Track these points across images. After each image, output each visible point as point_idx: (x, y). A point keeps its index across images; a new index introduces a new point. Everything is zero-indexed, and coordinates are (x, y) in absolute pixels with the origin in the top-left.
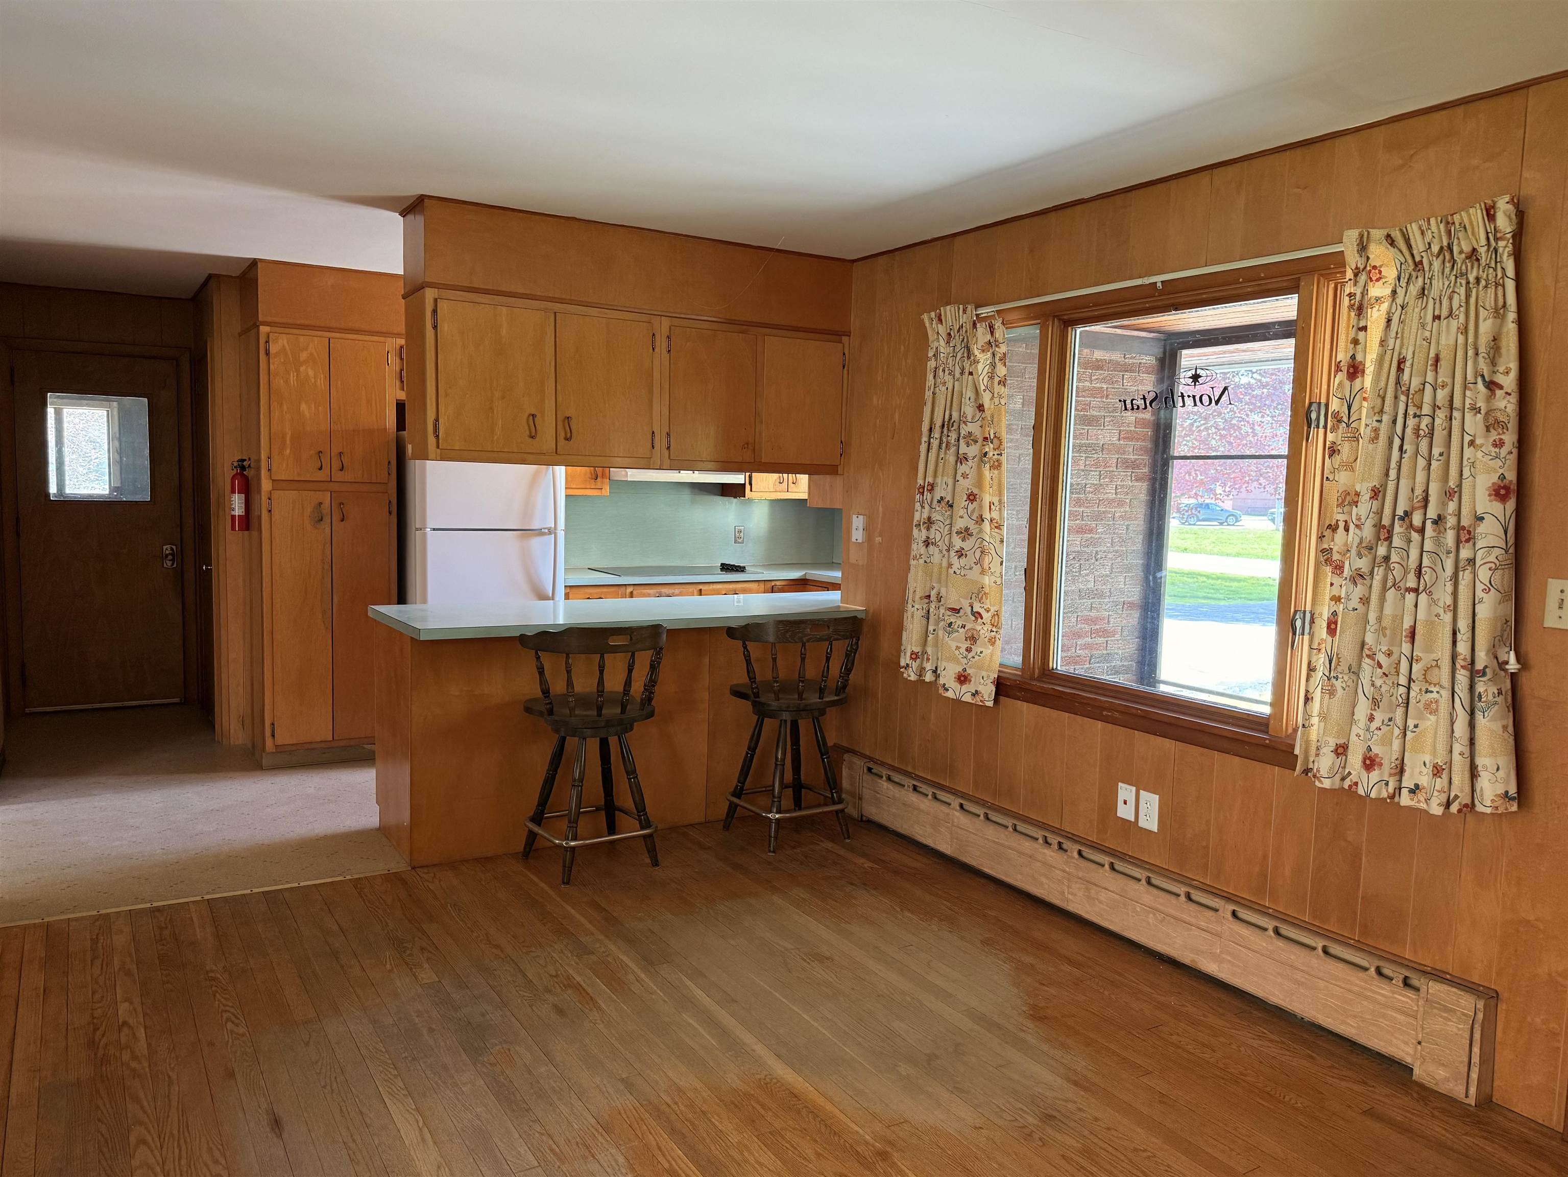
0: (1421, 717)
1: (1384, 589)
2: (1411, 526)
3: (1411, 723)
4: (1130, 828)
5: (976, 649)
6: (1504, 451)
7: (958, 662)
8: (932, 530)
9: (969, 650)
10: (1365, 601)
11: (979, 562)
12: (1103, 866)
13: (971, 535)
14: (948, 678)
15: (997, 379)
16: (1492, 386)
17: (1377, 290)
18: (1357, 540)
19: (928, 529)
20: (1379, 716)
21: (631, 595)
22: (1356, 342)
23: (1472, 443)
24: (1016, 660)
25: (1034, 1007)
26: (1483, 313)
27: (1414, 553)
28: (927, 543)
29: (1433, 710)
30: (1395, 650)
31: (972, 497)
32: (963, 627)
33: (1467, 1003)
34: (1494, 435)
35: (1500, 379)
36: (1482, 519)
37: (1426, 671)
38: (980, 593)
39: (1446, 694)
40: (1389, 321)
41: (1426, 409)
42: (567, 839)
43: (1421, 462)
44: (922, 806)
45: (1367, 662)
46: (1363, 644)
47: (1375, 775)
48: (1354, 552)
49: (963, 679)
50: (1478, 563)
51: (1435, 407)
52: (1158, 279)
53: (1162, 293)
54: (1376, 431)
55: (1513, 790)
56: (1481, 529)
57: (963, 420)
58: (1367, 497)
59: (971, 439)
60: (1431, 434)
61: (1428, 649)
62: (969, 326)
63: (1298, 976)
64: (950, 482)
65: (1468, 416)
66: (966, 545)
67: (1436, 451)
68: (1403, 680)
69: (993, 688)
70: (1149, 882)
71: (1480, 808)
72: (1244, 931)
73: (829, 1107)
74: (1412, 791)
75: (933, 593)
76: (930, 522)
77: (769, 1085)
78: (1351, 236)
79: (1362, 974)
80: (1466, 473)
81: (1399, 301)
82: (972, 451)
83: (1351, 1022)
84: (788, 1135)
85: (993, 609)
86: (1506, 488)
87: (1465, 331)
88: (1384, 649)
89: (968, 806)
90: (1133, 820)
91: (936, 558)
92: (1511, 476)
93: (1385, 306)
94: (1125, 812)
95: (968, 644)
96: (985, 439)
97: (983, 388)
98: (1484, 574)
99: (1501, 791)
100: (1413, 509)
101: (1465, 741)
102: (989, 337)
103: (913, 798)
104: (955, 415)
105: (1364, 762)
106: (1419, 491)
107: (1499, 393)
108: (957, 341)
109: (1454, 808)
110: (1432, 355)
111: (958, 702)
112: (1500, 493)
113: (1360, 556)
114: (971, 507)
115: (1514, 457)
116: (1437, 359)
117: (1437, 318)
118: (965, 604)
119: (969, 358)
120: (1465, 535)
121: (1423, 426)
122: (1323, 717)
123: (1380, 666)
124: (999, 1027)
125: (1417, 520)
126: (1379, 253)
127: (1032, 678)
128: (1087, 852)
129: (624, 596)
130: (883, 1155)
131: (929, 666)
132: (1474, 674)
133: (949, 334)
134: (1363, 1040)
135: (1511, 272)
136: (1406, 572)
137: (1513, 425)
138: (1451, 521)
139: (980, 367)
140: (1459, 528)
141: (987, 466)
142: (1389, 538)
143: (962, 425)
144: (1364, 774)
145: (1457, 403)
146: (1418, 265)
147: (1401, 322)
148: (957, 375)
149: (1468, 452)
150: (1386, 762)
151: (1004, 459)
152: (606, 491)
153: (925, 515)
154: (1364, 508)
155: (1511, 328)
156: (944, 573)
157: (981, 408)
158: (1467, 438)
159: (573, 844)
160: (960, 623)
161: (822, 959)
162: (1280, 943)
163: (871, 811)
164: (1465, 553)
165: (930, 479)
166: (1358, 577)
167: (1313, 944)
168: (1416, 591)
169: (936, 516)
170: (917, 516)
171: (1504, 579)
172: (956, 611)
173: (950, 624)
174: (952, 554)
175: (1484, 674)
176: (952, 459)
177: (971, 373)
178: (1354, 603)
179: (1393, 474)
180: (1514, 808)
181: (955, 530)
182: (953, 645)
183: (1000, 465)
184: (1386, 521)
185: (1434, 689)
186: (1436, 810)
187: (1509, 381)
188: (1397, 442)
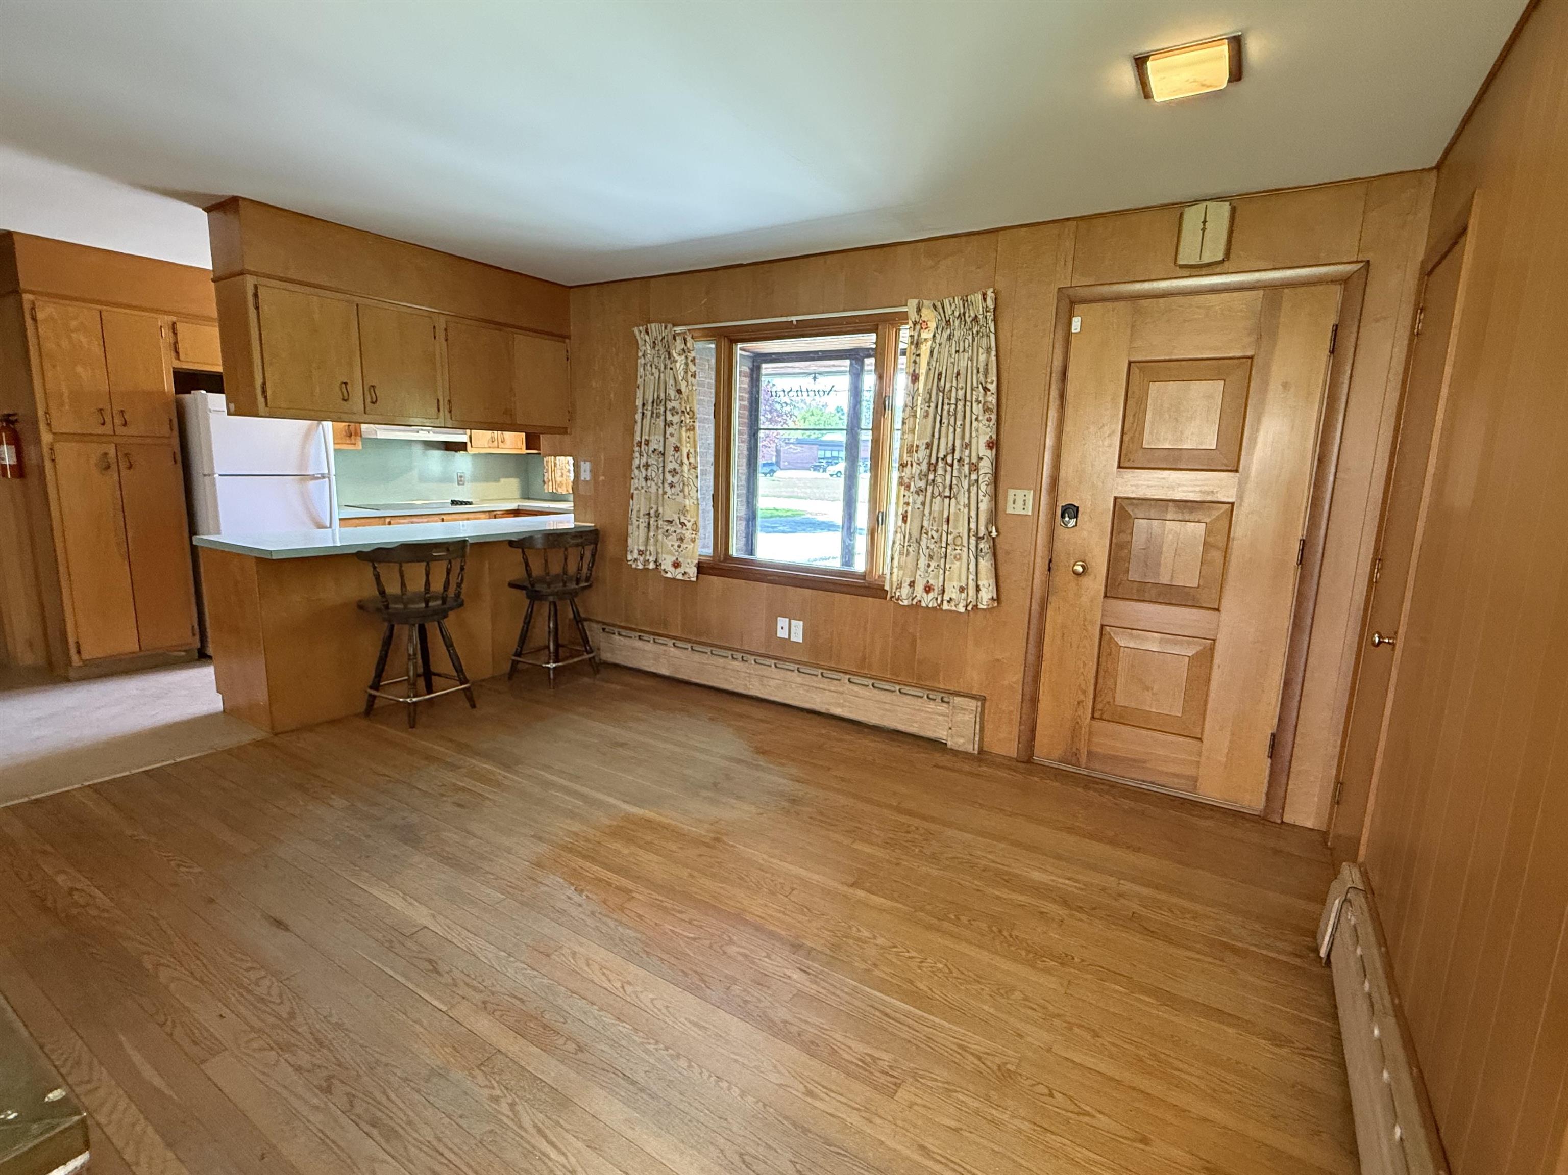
0: (953, 563)
1: (933, 497)
2: (947, 463)
3: (948, 567)
4: (786, 642)
5: (684, 546)
6: (991, 424)
7: (674, 555)
8: (649, 470)
9: (679, 546)
10: (923, 504)
11: (682, 491)
12: (770, 666)
13: (677, 473)
14: (667, 565)
15: (690, 374)
16: (986, 389)
17: (926, 335)
18: (918, 471)
19: (647, 470)
20: (933, 564)
21: (390, 523)
22: (915, 362)
23: (977, 419)
24: (709, 551)
25: (756, 748)
26: (981, 351)
27: (948, 477)
28: (646, 479)
29: (958, 558)
30: (940, 529)
31: (677, 449)
32: (675, 532)
33: (973, 704)
34: (987, 416)
35: (989, 386)
36: (982, 459)
37: (955, 538)
38: (683, 511)
39: (965, 549)
40: (932, 352)
41: (953, 401)
42: (409, 697)
43: (951, 429)
44: (646, 648)
45: (924, 536)
46: (922, 527)
47: (931, 595)
48: (917, 478)
49: (676, 565)
50: (980, 481)
51: (957, 400)
52: (794, 319)
53: (796, 327)
54: (927, 412)
55: (995, 597)
56: (981, 464)
57: (667, 398)
58: (924, 447)
59: (674, 411)
60: (955, 414)
61: (956, 528)
62: (670, 337)
63: (887, 707)
64: (662, 439)
65: (975, 405)
66: (675, 480)
67: (958, 423)
68: (944, 545)
69: (695, 569)
70: (799, 671)
71: (980, 606)
72: (856, 688)
73: (673, 823)
74: (949, 602)
75: (652, 512)
76: (647, 466)
77: (629, 818)
78: (913, 303)
79: (920, 700)
80: (974, 434)
81: (938, 341)
82: (676, 419)
83: (915, 725)
84: (656, 842)
85: (692, 520)
86: (992, 443)
87: (972, 360)
88: (935, 528)
89: (679, 644)
90: (787, 637)
91: (653, 489)
92: (994, 437)
93: (929, 343)
94: (782, 634)
95: (678, 543)
96: (683, 412)
97: (680, 378)
98: (983, 487)
99: (990, 597)
100: (948, 454)
101: (974, 573)
102: (683, 346)
103: (639, 644)
104: (662, 396)
105: (925, 589)
106: (950, 444)
107: (989, 393)
108: (659, 346)
109: (969, 608)
110: (955, 371)
111: (674, 579)
112: (990, 445)
113: (921, 480)
114: (677, 455)
115: (995, 427)
116: (958, 374)
117: (957, 352)
118: (676, 517)
119: (669, 358)
120: (974, 468)
121: (952, 410)
122: (900, 567)
123: (933, 538)
124: (743, 761)
125: (949, 459)
126: (928, 314)
127: (720, 561)
128: (759, 659)
129: (384, 524)
130: (717, 840)
131: (652, 559)
132: (979, 539)
133: (654, 342)
134: (922, 734)
135: (993, 330)
136: (945, 487)
137: (995, 410)
138: (967, 460)
139: (678, 365)
140: (970, 464)
141: (684, 429)
142: (935, 470)
143: (668, 402)
144: (925, 595)
145: (968, 398)
146: (948, 322)
147: (939, 353)
148: (662, 369)
149: (975, 424)
150: (936, 588)
151: (697, 424)
152: (360, 446)
153: (644, 460)
154: (922, 453)
155: (994, 358)
156: (661, 498)
157: (679, 391)
158: (974, 417)
159: (414, 700)
160: (673, 529)
161: (622, 745)
162: (876, 691)
163: (607, 656)
164: (974, 477)
165: (645, 437)
166: (919, 491)
167: (893, 689)
168: (950, 497)
169: (651, 461)
170: (636, 462)
171: (991, 489)
172: (670, 522)
173: (667, 531)
174: (666, 485)
175: (983, 538)
176: (662, 424)
177: (671, 369)
178: (919, 505)
179: (936, 435)
180: (996, 604)
181: (667, 470)
182: (670, 544)
183: (694, 429)
184: (933, 461)
185: (958, 548)
186: (962, 609)
187: (993, 387)
188: (938, 418)
